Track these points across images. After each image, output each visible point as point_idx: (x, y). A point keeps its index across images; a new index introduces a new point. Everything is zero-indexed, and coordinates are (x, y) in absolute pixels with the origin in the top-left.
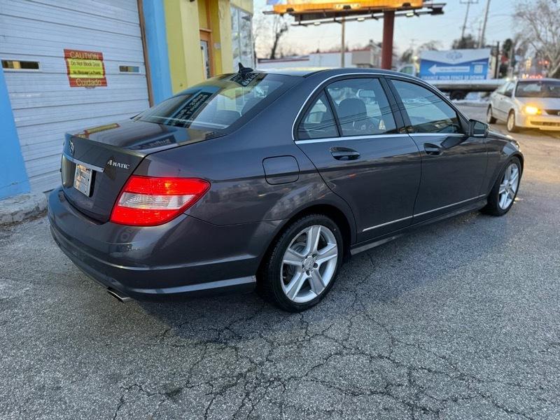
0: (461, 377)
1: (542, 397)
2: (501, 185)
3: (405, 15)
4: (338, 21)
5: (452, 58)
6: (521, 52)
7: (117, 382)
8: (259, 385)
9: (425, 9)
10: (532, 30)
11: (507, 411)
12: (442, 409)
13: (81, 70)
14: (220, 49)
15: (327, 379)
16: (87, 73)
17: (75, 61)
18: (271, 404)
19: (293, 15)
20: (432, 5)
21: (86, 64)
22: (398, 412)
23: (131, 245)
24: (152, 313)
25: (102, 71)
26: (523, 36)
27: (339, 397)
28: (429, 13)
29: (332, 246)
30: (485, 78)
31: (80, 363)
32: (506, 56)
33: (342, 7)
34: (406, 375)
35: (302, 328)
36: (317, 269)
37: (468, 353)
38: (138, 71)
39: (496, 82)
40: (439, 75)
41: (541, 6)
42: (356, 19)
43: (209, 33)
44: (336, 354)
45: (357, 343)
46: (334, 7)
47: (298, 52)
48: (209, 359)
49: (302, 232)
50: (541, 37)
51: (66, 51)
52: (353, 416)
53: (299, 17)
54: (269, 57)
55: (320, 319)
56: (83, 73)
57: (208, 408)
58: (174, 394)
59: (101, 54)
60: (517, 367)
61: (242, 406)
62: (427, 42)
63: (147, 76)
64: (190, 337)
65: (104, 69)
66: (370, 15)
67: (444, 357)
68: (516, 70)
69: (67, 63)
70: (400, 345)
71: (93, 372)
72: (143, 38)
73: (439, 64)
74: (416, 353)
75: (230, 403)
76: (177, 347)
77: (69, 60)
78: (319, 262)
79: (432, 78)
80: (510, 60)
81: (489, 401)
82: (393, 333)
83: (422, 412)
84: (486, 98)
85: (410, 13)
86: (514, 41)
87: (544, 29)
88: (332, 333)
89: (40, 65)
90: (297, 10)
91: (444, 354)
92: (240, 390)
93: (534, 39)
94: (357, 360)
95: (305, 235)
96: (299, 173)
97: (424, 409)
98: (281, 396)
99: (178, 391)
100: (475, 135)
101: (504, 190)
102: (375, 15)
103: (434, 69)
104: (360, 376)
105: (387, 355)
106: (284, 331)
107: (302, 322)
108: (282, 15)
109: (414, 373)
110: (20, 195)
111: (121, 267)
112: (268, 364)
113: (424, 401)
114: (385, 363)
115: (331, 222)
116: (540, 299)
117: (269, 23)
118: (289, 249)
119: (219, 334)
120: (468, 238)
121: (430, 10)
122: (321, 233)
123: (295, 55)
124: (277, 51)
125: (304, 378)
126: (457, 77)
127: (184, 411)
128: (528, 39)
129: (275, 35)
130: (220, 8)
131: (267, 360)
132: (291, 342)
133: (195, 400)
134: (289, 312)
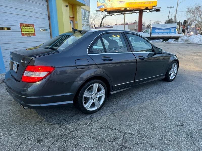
0: (142, 137)
1: (169, 143)
2: (170, 71)
3: (147, 11)
4: (123, 14)
5: (163, 26)
6: (190, 25)
7: (21, 137)
8: (70, 138)
9: (153, 10)
10: (193, 17)
11: (155, 148)
12: (132, 147)
13: (26, 31)
14: (77, 23)
15: (95, 137)
16: (28, 32)
17: (24, 27)
18: (73, 145)
19: (107, 12)
20: (156, 8)
21: (28, 28)
22: (117, 148)
23: (28, 89)
24: (39, 114)
25: (34, 31)
26: (190, 19)
27: (97, 142)
28: (155, 11)
29: (103, 91)
30: (175, 34)
31: (10, 130)
32: (184, 26)
33: (124, 9)
34: (123, 135)
35: (90, 119)
36: (97, 99)
37: (147, 128)
38: (47, 31)
39: (179, 35)
40: (158, 33)
41: (196, 9)
42: (129, 13)
43: (73, 18)
44: (100, 128)
45: (108, 124)
46: (121, 9)
47: (110, 25)
48: (55, 129)
49: (91, 85)
50: (197, 19)
51: (20, 24)
52: (100, 149)
53: (109, 13)
54: (99, 27)
55: (98, 116)
56: (27, 32)
57: (51, 146)
58: (40, 141)
59: (33, 25)
60: (163, 133)
61: (62, 145)
62: (156, 21)
63: (50, 33)
64: (50, 122)
65: (34, 30)
66: (134, 12)
67: (138, 130)
68: (188, 31)
69: (21, 28)
70: (123, 125)
71: (14, 133)
72: (49, 19)
73: (159, 29)
74: (128, 128)
75: (59, 144)
76: (45, 125)
77: (22, 27)
78: (98, 96)
79: (156, 34)
80: (186, 28)
81: (149, 145)
82: (122, 121)
83: (125, 148)
84: (176, 41)
85: (148, 11)
86: (187, 21)
87: (198, 17)
88: (100, 121)
89: (11, 29)
90: (108, 10)
91: (138, 129)
92: (63, 140)
93: (194, 20)
94: (107, 130)
95: (92, 86)
96: (89, 65)
97: (126, 147)
98: (77, 142)
99: (42, 140)
100: (158, 53)
101: (171, 72)
102: (136, 12)
103: (157, 31)
104: (106, 136)
105: (118, 129)
106: (83, 120)
107: (91, 117)
108: (103, 12)
109: (126, 135)
110: (2, 73)
111: (25, 97)
112: (75, 131)
113: (127, 144)
114: (116, 132)
115: (103, 82)
116: (177, 110)
117: (99, 14)
118: (86, 91)
119: (61, 121)
120: (157, 89)
121: (155, 10)
122: (98, 86)
123: (108, 26)
124: (102, 24)
125: (87, 136)
126: (165, 33)
127: (42, 147)
128: (192, 20)
129: (101, 19)
130: (77, 9)
131: (75, 130)
132: (85, 124)
133: (47, 143)
134: (87, 114)
